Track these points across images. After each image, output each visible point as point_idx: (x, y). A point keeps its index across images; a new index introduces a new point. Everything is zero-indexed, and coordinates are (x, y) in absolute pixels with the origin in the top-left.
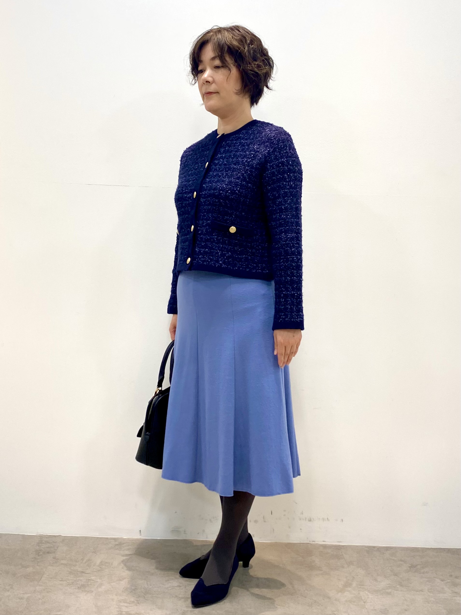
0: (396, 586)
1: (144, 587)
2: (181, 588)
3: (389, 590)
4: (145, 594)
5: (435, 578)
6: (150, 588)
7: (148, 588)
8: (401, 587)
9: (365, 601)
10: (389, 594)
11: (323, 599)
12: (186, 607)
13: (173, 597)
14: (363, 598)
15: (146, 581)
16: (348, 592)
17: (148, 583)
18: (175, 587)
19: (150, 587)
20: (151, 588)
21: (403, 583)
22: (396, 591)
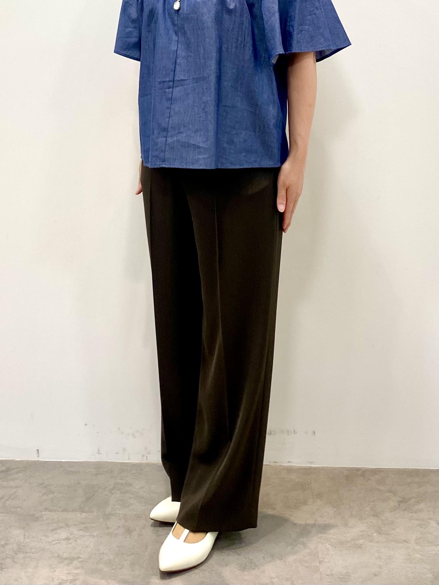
0: (373, 533)
1: (19, 540)
2: (69, 541)
3: (361, 541)
4: (15, 553)
5: (430, 519)
6: (26, 543)
7: (23, 543)
8: (379, 535)
9: (322, 560)
10: (360, 547)
11: (263, 557)
12: (68, 574)
13: (54, 557)
14: (320, 556)
15: (24, 532)
16: (302, 544)
17: (27, 534)
18: (62, 540)
19: (26, 541)
20: (28, 542)
21: (383, 528)
22: (370, 542)
